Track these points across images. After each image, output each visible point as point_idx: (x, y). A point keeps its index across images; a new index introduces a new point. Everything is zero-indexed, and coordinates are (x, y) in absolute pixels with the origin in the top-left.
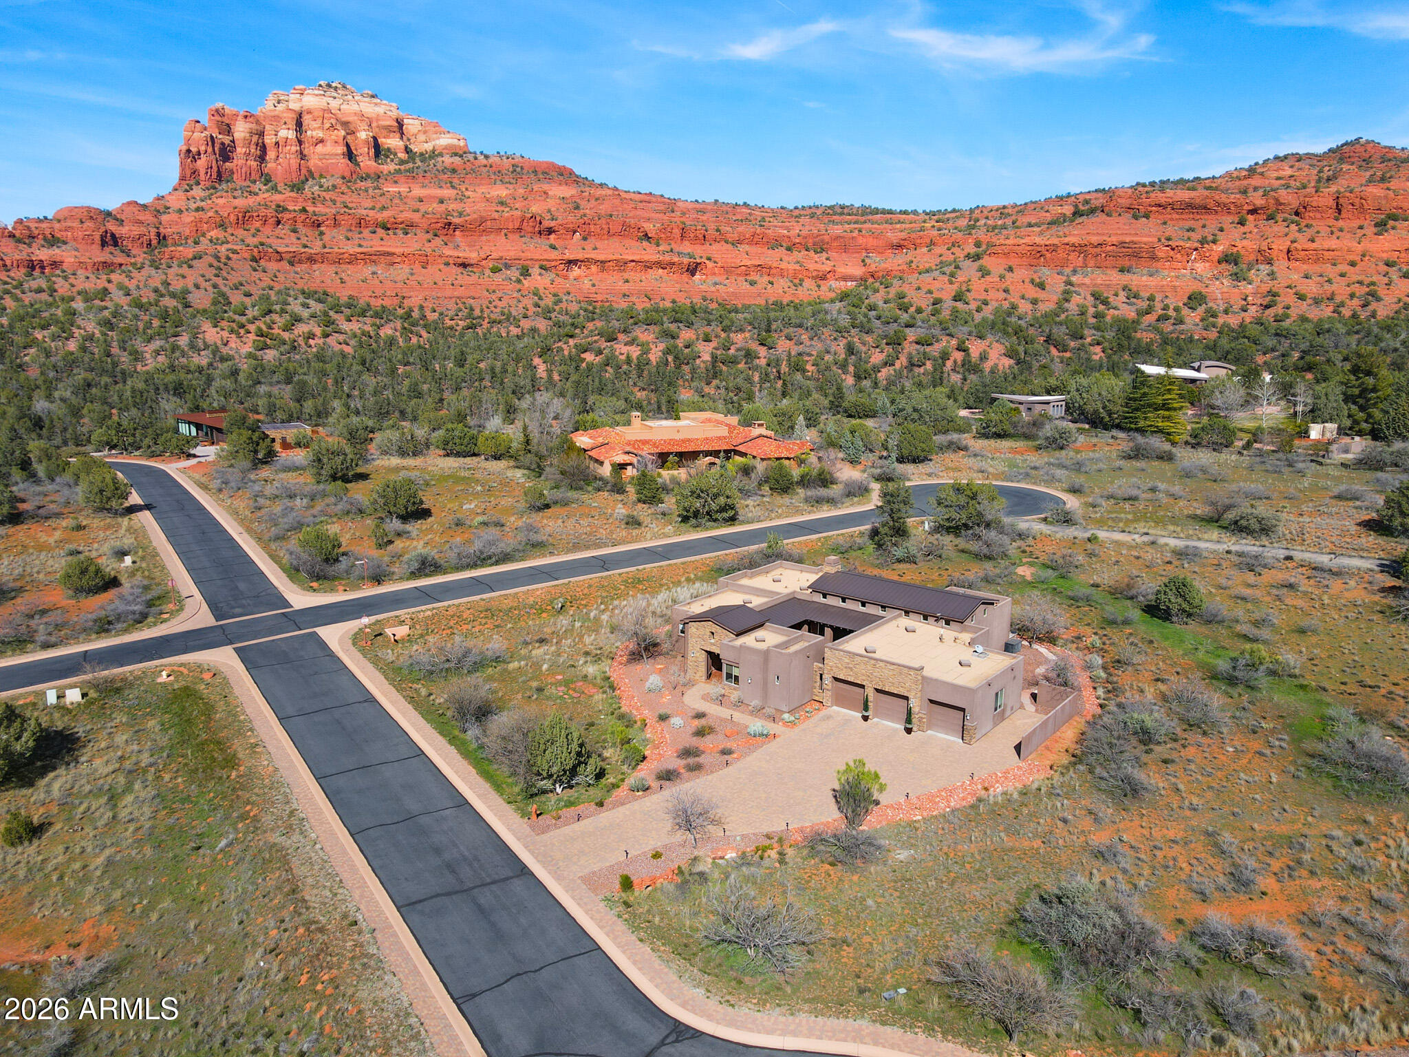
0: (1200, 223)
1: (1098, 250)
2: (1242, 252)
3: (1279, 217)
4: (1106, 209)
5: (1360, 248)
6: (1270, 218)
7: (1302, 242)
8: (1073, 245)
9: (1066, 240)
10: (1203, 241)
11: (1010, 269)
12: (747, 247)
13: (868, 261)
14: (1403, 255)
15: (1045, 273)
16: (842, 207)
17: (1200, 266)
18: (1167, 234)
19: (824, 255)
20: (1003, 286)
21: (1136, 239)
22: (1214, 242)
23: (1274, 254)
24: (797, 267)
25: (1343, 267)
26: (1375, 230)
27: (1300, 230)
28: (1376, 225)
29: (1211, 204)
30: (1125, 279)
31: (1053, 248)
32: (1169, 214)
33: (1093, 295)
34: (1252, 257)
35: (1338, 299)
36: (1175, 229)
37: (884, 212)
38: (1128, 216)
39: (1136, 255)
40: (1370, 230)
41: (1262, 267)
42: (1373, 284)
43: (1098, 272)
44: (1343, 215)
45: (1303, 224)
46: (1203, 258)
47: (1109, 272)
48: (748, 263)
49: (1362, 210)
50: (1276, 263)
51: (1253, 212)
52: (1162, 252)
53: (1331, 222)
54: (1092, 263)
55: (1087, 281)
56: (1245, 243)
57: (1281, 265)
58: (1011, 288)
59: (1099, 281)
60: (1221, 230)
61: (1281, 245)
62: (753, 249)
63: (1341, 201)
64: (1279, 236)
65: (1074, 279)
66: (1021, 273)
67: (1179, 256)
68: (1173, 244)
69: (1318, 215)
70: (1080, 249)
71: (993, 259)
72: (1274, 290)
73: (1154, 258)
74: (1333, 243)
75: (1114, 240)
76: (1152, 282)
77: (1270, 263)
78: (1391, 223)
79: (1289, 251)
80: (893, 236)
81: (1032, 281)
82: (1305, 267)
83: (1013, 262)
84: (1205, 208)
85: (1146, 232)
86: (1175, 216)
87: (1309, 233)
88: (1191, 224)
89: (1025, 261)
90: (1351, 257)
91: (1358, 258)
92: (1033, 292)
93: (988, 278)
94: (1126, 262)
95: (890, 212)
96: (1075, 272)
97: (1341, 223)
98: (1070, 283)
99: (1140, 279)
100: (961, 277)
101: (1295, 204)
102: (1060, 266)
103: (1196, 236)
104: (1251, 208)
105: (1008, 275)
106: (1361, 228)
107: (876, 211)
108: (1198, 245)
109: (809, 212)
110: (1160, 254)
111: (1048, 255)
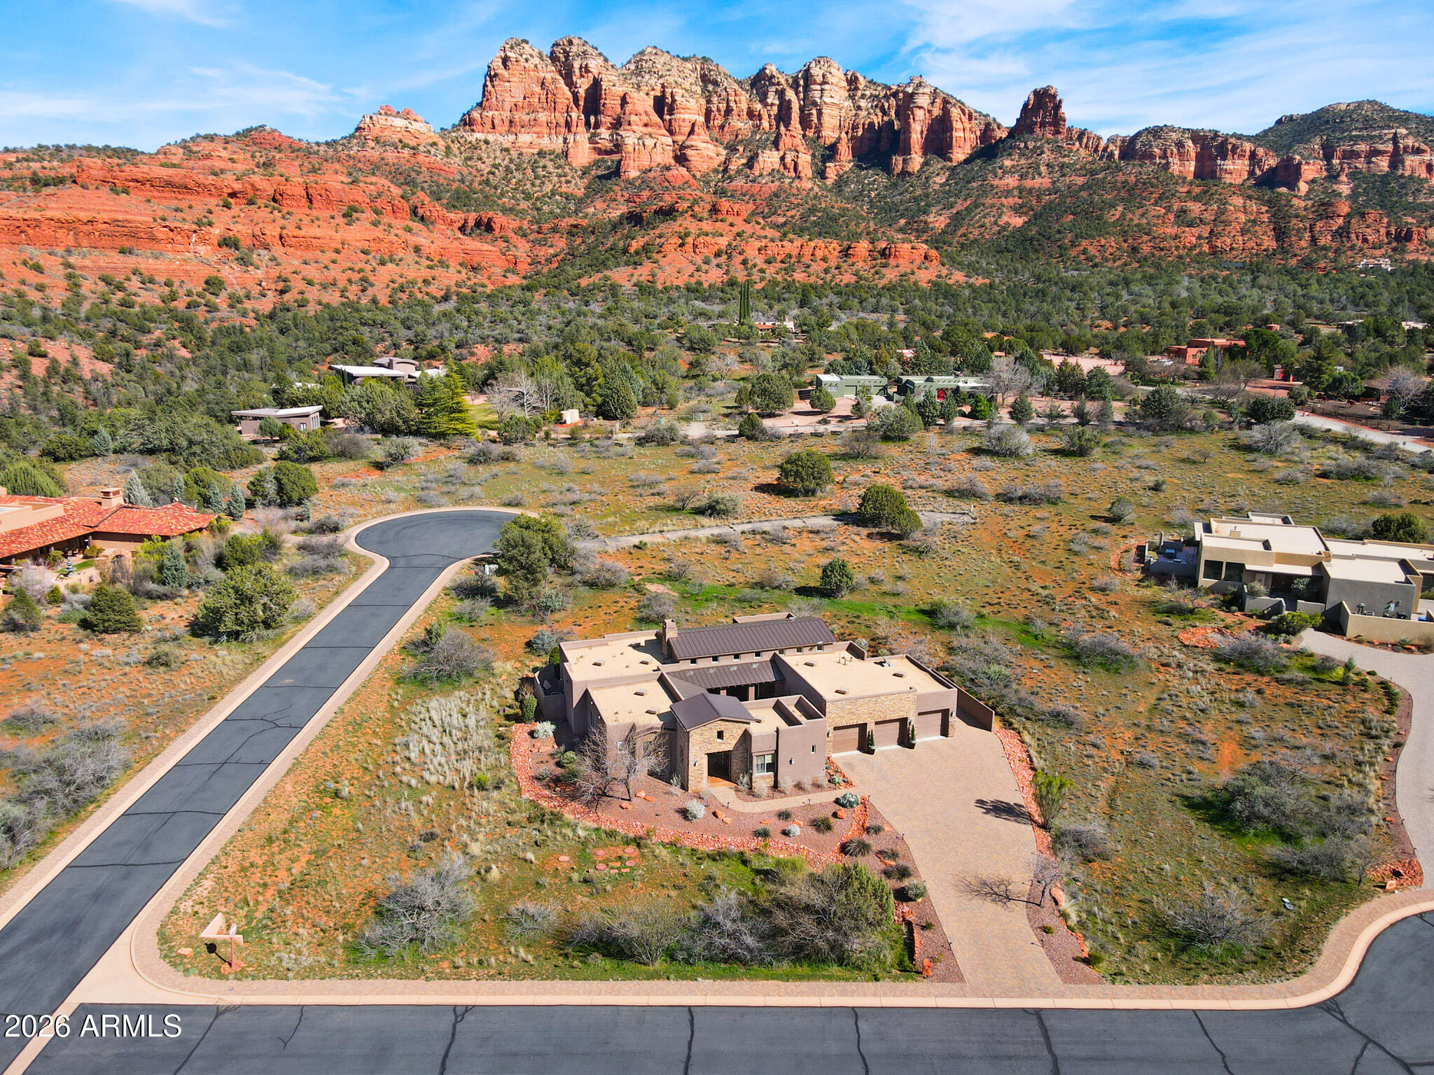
0: (186, 203)
2: (239, 236)
3: (260, 202)
4: (80, 180)
6: (251, 203)
7: (290, 229)
8: (59, 221)
9: (49, 214)
15: (34, 253)
17: (202, 249)
18: (160, 214)
21: (129, 217)
22: (210, 224)
23: (268, 239)
27: (283, 217)
28: (344, 216)
29: (191, 185)
30: (131, 261)
31: (36, 224)
33: (103, 279)
34: (249, 242)
35: (341, 285)
36: (163, 206)
38: (105, 190)
40: (341, 220)
41: (262, 252)
42: (361, 271)
43: (96, 252)
44: (315, 204)
45: (285, 211)
46: (204, 241)
47: (108, 253)
49: (329, 202)
50: (273, 249)
51: (234, 195)
52: (161, 233)
53: (308, 211)
55: (87, 262)
56: (238, 227)
60: (211, 212)
61: (272, 231)
63: (311, 191)
64: (269, 223)
65: (72, 260)
67: (179, 237)
68: (172, 225)
69: (295, 204)
70: (68, 225)
72: (283, 276)
73: (153, 239)
74: (315, 231)
76: (161, 265)
77: (267, 248)
78: (354, 214)
79: (281, 238)
81: (25, 263)
82: (301, 253)
84: (186, 188)
85: (135, 210)
86: (155, 194)
87: (294, 219)
88: (175, 204)
90: (334, 245)
91: (340, 246)
92: (32, 277)
94: (126, 244)
96: (69, 251)
97: (315, 213)
98: (68, 265)
99: (145, 261)
101: (270, 191)
104: (230, 191)
106: (333, 217)
108: (195, 227)
110: (160, 236)
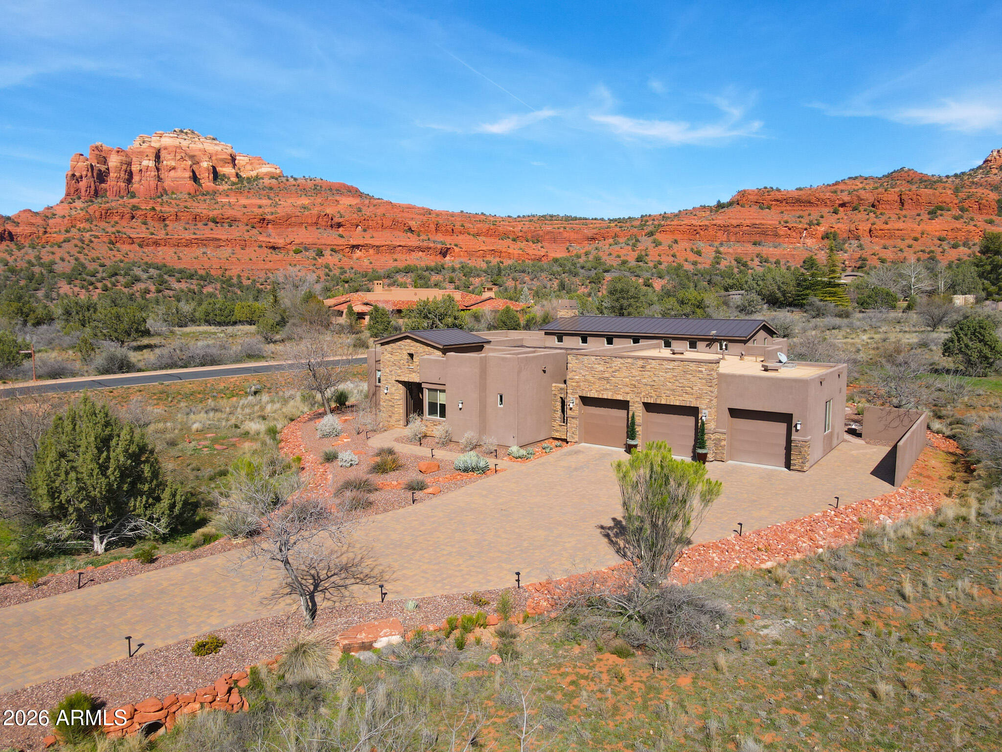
0: (807, 213)
1: (737, 229)
2: (838, 231)
3: (861, 208)
4: (741, 203)
5: (919, 229)
6: (855, 209)
7: (879, 224)
8: (719, 226)
9: (714, 222)
10: (810, 224)
11: (676, 242)
12: (484, 238)
13: (570, 249)
14: (950, 233)
15: (701, 245)
16: (552, 216)
17: (809, 242)
18: (785, 219)
19: (540, 245)
20: (672, 253)
21: (763, 222)
22: (818, 224)
23: (860, 233)
24: (521, 252)
25: (911, 242)
26: (929, 216)
27: (876, 217)
28: (929, 213)
29: (813, 200)
30: (758, 249)
31: (705, 228)
32: (784, 207)
33: (736, 260)
34: (845, 235)
36: (790, 215)
37: (580, 219)
38: (756, 208)
39: (764, 233)
40: (925, 217)
41: (853, 242)
42: (932, 252)
43: (738, 245)
44: (906, 206)
45: (878, 213)
46: (811, 236)
47: (745, 245)
48: (485, 248)
49: (918, 203)
50: (862, 239)
51: (843, 205)
52: (782, 231)
53: (898, 211)
54: (733, 238)
55: (731, 250)
56: (839, 225)
57: (866, 240)
58: (677, 254)
59: (739, 251)
60: (822, 217)
61: (864, 227)
62: (488, 240)
63: (903, 197)
64: (863, 221)
65: (721, 249)
66: (683, 244)
67: (794, 234)
68: (790, 226)
69: (888, 207)
70: (725, 228)
71: (663, 234)
72: (863, 256)
73: (776, 235)
74: (900, 225)
75: (748, 222)
76: (777, 252)
77: (858, 238)
78: (939, 212)
79: (870, 231)
80: (589, 232)
81: (692, 250)
82: (883, 241)
83: (678, 237)
84: (809, 202)
85: (770, 218)
86: (789, 208)
87: (883, 218)
88: (800, 213)
89: (686, 237)
90: (913, 235)
91: (919, 236)
92: (693, 257)
93: (660, 247)
94: (757, 238)
95: (586, 219)
96: (721, 244)
97: (904, 212)
98: (718, 252)
99: (768, 250)
100: (640, 246)
101: (871, 200)
102: (711, 240)
103: (805, 220)
104: (841, 202)
105: (675, 246)
106: (919, 215)
107: (576, 219)
108: (806, 226)
109: (528, 219)
110: (781, 233)
111: (702, 233)
